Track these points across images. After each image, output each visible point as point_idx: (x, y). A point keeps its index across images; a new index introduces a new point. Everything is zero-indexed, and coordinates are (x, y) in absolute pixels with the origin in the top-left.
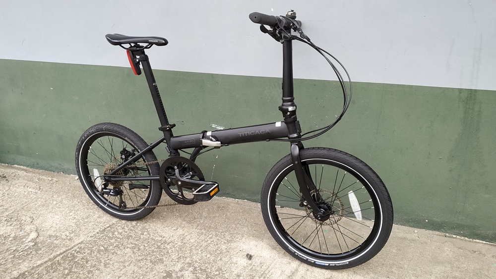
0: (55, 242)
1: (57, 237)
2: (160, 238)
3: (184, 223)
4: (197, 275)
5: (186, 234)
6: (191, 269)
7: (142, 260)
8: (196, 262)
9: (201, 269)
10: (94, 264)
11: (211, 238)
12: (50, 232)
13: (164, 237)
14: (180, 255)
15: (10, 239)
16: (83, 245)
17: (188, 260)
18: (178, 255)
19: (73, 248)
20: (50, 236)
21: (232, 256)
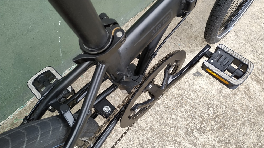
21: (191, 88)
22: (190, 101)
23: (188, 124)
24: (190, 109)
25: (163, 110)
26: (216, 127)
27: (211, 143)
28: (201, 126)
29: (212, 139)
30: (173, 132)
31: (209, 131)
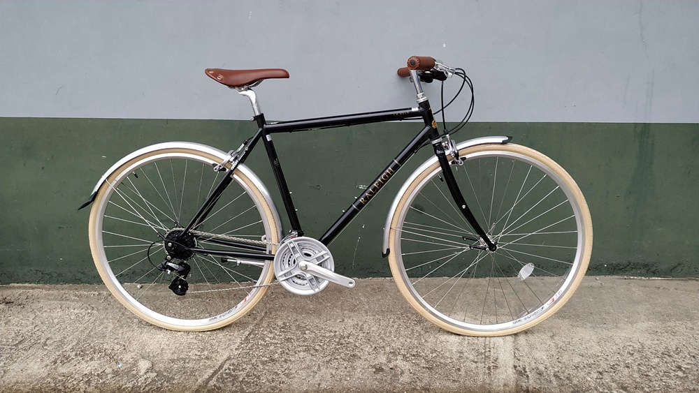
0: (187, 365)
1: (184, 360)
2: (333, 334)
3: (346, 312)
5: (360, 324)
6: (400, 357)
7: (330, 360)
8: (399, 349)
10: (270, 378)
11: (394, 322)
12: (167, 356)
13: (335, 332)
15: (109, 376)
16: (234, 361)
17: (388, 349)
18: (372, 347)
19: (221, 367)
20: (173, 361)
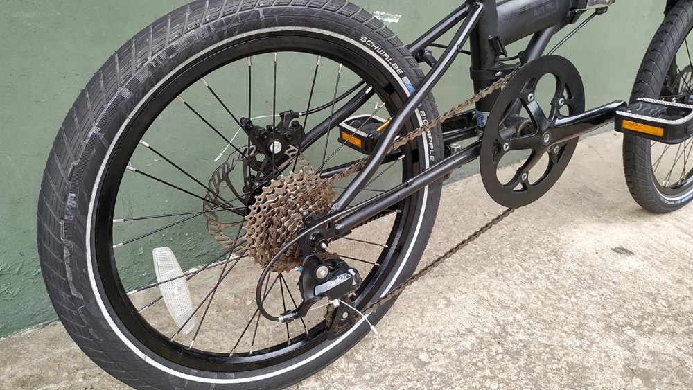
4: (660, 329)
9: (642, 318)
14: (566, 329)
21: (611, 268)
22: (610, 284)
23: (611, 315)
24: (612, 294)
25: (550, 287)
26: (679, 330)
27: (671, 353)
28: (641, 322)
29: (674, 347)
30: (575, 320)
31: (663, 332)
